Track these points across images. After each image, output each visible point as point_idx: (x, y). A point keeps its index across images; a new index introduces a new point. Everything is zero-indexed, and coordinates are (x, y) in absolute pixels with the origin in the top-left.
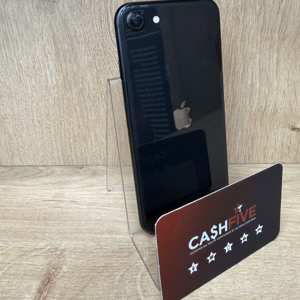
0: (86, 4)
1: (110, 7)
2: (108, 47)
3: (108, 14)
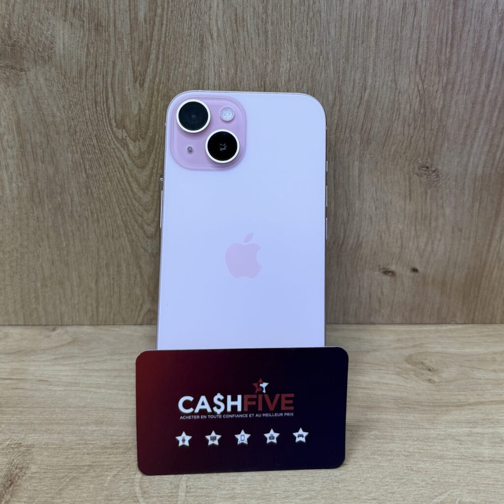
0: (73, 76)
1: (110, 83)
2: (106, 142)
3: (108, 93)
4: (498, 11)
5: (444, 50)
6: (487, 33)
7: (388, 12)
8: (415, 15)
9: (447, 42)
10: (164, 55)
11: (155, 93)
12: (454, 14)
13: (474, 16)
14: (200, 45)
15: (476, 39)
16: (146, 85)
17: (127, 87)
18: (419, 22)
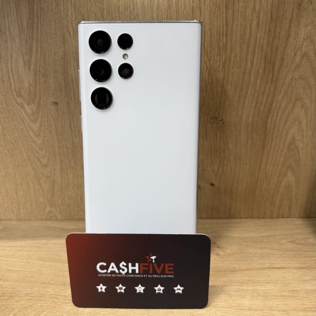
4: (255, 11)
5: (222, 39)
6: (249, 26)
7: (183, 14)
8: (201, 15)
9: (223, 33)
10: (41, 48)
11: (38, 73)
12: (226, 14)
13: (239, 15)
14: (63, 40)
15: (242, 31)
16: (32, 68)
17: (20, 70)
18: (203, 20)
